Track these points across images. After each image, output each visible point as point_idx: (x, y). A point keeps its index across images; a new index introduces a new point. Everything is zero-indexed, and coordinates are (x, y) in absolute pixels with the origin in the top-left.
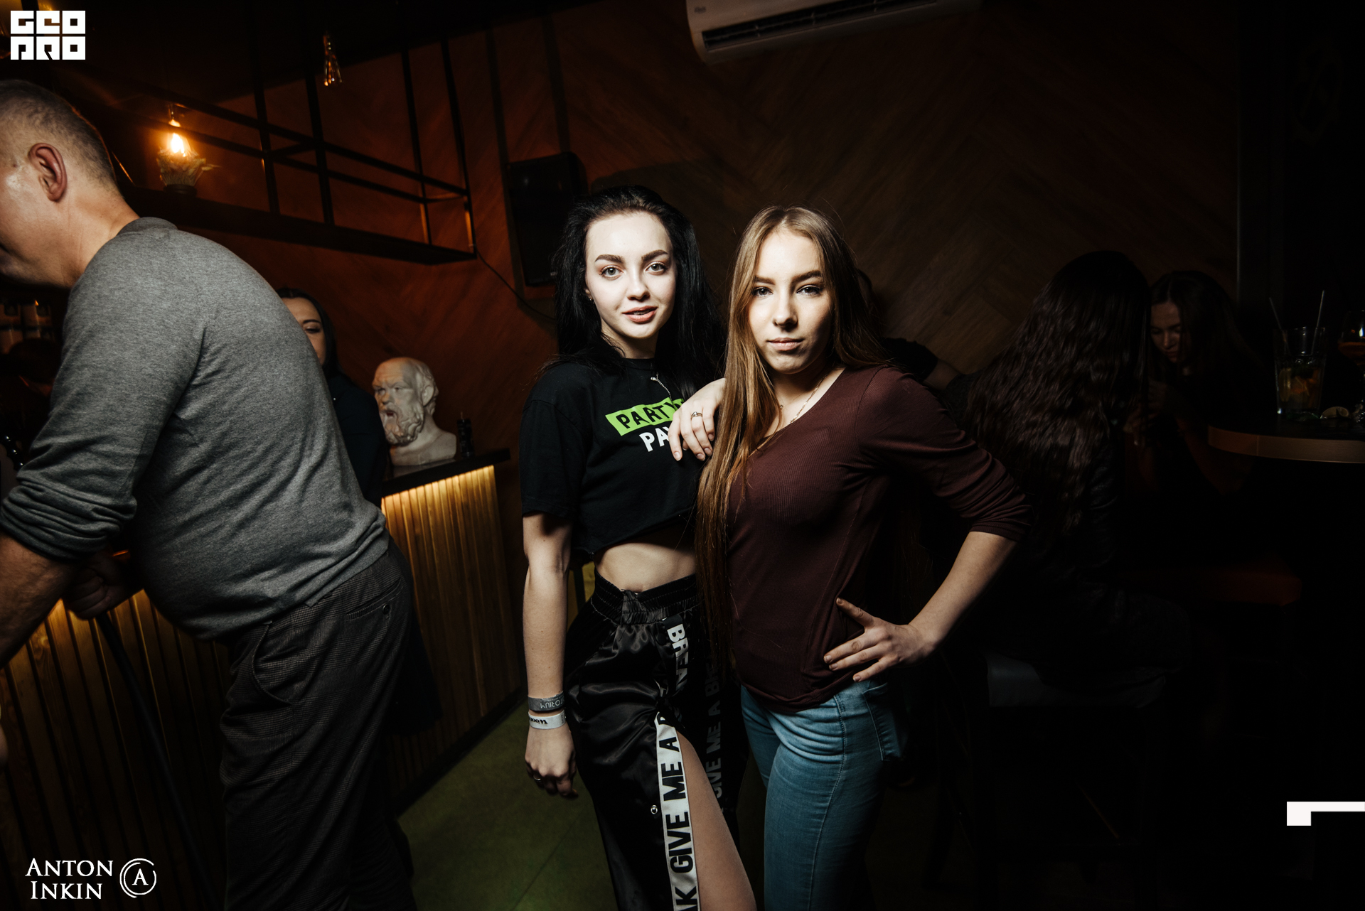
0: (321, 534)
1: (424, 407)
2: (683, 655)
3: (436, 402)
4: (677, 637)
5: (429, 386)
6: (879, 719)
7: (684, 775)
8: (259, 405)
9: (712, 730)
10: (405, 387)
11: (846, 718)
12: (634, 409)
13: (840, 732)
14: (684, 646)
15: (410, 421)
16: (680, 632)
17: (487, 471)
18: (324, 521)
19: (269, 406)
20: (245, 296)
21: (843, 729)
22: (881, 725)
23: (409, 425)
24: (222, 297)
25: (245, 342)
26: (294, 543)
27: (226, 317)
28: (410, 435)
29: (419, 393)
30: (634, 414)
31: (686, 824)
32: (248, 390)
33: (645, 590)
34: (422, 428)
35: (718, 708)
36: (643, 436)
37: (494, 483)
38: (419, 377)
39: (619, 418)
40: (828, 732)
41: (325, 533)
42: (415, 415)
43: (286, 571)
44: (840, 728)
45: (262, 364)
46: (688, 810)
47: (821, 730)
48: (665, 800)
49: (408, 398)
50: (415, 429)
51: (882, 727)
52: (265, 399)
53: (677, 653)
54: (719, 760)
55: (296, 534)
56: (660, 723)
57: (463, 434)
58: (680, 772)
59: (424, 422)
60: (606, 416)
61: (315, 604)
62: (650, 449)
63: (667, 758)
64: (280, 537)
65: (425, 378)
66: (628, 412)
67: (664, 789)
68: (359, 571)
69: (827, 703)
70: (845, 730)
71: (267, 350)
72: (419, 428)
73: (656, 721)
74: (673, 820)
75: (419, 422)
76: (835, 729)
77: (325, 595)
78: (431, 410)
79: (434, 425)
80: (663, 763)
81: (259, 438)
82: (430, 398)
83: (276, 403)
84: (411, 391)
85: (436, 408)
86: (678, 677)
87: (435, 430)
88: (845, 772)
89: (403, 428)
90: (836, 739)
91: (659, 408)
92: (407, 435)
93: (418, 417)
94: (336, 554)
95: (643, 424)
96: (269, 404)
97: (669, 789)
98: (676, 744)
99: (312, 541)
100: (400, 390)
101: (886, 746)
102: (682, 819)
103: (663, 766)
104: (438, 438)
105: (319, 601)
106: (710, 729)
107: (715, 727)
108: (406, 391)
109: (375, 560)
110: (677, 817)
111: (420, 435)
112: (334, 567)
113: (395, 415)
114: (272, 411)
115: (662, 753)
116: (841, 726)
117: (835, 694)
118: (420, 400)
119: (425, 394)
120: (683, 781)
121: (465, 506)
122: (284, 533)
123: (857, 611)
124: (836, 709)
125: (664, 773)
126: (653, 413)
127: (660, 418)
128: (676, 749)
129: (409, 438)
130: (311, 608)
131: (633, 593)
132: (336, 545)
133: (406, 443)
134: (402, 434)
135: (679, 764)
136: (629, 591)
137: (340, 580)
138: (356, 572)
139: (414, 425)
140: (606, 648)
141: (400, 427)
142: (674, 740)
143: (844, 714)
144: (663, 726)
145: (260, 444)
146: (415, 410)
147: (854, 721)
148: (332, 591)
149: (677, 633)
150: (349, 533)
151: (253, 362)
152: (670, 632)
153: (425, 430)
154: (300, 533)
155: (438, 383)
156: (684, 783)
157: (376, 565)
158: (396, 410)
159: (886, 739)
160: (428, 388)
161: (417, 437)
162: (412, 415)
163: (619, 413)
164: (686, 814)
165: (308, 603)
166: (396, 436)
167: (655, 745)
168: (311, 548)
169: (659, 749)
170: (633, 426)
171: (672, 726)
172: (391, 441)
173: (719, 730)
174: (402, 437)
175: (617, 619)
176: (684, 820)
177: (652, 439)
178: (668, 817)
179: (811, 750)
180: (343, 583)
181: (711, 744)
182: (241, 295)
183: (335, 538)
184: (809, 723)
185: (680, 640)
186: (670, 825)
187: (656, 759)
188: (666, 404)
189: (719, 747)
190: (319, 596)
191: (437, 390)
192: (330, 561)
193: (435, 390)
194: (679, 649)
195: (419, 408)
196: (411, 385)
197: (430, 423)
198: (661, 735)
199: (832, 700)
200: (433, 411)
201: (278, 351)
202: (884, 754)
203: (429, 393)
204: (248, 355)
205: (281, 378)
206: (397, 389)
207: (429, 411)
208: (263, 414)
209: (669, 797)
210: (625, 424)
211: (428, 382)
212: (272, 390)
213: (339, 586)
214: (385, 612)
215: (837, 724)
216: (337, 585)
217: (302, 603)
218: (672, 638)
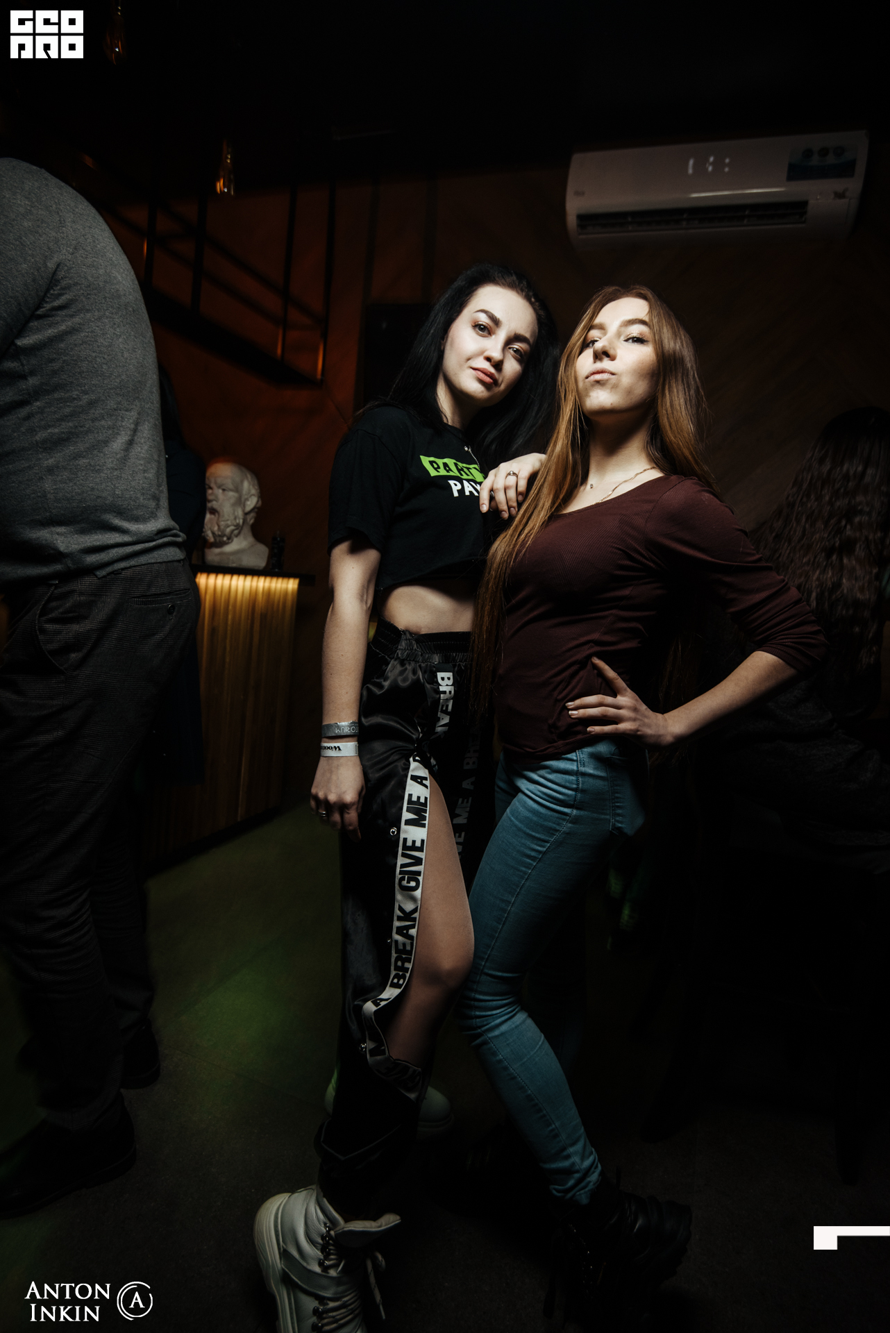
0: (124, 509)
1: (246, 514)
2: (447, 700)
3: (257, 513)
4: (445, 682)
5: (254, 495)
6: (616, 788)
7: (428, 809)
8: (94, 355)
9: (462, 802)
10: (231, 490)
11: (584, 774)
12: (446, 460)
13: (575, 786)
14: (450, 692)
15: (229, 523)
16: (449, 679)
17: (291, 585)
18: (131, 498)
19: (103, 360)
20: (105, 248)
21: (578, 784)
22: (617, 795)
23: (228, 526)
24: (82, 237)
25: (96, 289)
26: (97, 506)
27: (82, 257)
28: (227, 536)
29: (243, 500)
30: (445, 465)
31: (421, 849)
32: (87, 336)
33: (423, 633)
34: (239, 533)
35: (472, 783)
36: (452, 482)
37: (295, 600)
38: (246, 484)
39: (431, 463)
40: (563, 783)
41: (128, 509)
42: (235, 518)
43: (83, 532)
44: (575, 782)
45: (107, 317)
46: (425, 839)
47: (557, 781)
48: (405, 824)
49: (232, 501)
50: (232, 531)
51: (617, 798)
52: (101, 352)
53: (442, 695)
54: (463, 834)
55: (101, 497)
56: (415, 760)
57: (276, 551)
58: (425, 804)
59: (242, 527)
60: (421, 457)
61: (104, 577)
62: (456, 494)
63: (414, 790)
64: (85, 495)
65: (251, 487)
66: (440, 462)
67: (406, 815)
68: (153, 561)
69: (569, 756)
70: (580, 786)
71: (115, 307)
72: (236, 532)
73: (411, 759)
74: (409, 843)
75: (237, 526)
76: (571, 782)
77: (116, 571)
78: (250, 520)
79: (250, 534)
80: (410, 793)
81: (86, 387)
82: (252, 506)
83: (111, 360)
84: (236, 495)
85: (257, 519)
86: (438, 719)
87: (251, 539)
88: (570, 825)
89: (222, 527)
90: (570, 792)
91: (468, 469)
92: (224, 535)
93: (238, 521)
94: (135, 534)
95: (451, 474)
96: (104, 358)
97: (411, 816)
98: (427, 783)
99: (115, 512)
100: (226, 492)
101: (617, 819)
102: (418, 844)
103: (410, 796)
104: (252, 546)
105: (108, 574)
106: (460, 800)
107: (466, 800)
108: (231, 494)
109: (169, 559)
110: (414, 842)
111: (235, 540)
112: (130, 547)
113: (217, 514)
114: (105, 367)
115: (411, 785)
116: (577, 780)
117: (578, 749)
118: (242, 506)
119: (248, 503)
120: (426, 813)
121: (264, 616)
122: (89, 493)
123: (610, 673)
124: (575, 763)
125: (410, 801)
126: (462, 470)
127: (468, 475)
128: (426, 787)
129: (225, 539)
130: (99, 579)
131: (411, 633)
132: (136, 526)
133: (220, 544)
134: (220, 533)
135: (426, 798)
136: (407, 630)
137: (133, 562)
138: (149, 561)
139: (232, 528)
140: (378, 681)
141: (219, 526)
142: (426, 779)
143: (582, 769)
144: (417, 764)
145: (86, 394)
146: (236, 514)
147: (591, 780)
148: (123, 569)
149: (446, 679)
150: (151, 522)
151: (99, 311)
152: (440, 675)
153: (241, 537)
154: (105, 498)
155: (262, 495)
156: (427, 815)
157: (169, 564)
158: (218, 509)
159: (619, 811)
160: (253, 497)
161: (232, 541)
162: (232, 518)
163: (432, 459)
164: (423, 841)
165: (98, 573)
166: (213, 533)
167: (407, 777)
168: (111, 517)
169: (409, 781)
170: (443, 472)
171: (426, 768)
172: (208, 538)
173: (469, 805)
174: (219, 536)
175: (391, 656)
176: (420, 846)
177: (459, 487)
178: (405, 840)
179: (547, 798)
180: (134, 566)
181: (459, 816)
182: (102, 244)
183: (136, 519)
184: (549, 773)
185: (447, 685)
186: (405, 847)
187: (405, 789)
188: (475, 468)
189: (465, 821)
190: (109, 569)
191: (260, 503)
192: (127, 538)
193: (258, 501)
194: (444, 692)
195: (240, 513)
196: (237, 489)
197: (247, 530)
198: (413, 770)
199: (574, 754)
200: (252, 521)
201: (124, 313)
202: (614, 825)
203: (252, 503)
204: (96, 302)
205: (120, 340)
206: (224, 490)
207: (248, 520)
208: (96, 366)
209: (408, 822)
210: (436, 469)
211: (253, 491)
212: (110, 346)
213: (130, 567)
214: (170, 611)
215: (573, 778)
216: (128, 565)
217: (91, 570)
218: (440, 681)
